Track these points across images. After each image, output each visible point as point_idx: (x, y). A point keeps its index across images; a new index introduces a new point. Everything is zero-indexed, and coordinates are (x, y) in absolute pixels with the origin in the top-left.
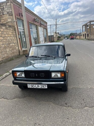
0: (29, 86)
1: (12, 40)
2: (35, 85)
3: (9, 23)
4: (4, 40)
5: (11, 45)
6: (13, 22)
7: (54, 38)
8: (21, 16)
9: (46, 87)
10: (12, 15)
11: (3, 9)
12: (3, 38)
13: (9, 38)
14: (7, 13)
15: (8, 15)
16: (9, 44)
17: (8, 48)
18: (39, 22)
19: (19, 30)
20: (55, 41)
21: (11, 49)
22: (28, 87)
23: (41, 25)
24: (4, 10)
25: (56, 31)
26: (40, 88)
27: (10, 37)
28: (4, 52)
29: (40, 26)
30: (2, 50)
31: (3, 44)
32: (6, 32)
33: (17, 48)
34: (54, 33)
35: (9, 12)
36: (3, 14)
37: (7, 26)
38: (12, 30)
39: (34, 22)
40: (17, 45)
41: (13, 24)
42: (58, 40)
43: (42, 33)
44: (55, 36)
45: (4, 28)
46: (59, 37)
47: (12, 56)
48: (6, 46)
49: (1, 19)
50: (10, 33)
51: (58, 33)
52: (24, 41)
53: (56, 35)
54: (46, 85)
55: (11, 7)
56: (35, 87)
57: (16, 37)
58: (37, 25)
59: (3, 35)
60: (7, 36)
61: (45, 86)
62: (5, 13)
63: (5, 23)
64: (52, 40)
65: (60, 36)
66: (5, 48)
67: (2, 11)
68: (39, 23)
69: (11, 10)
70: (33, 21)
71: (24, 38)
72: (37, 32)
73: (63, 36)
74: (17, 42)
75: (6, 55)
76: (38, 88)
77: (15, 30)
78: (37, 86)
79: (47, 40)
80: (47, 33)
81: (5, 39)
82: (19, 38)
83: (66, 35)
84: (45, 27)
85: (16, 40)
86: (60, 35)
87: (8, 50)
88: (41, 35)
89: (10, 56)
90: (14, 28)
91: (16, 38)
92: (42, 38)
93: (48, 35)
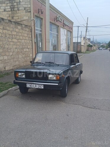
0: (28, 85)
1: (26, 43)
2: (33, 85)
3: (24, 22)
4: (18, 44)
5: (25, 50)
6: (30, 21)
7: (82, 46)
8: (40, 13)
9: (43, 88)
10: (30, 12)
11: (18, 4)
12: (17, 41)
13: (23, 41)
14: (24, 9)
15: (24, 11)
16: (23, 49)
17: (21, 54)
18: (62, 21)
19: (36, 31)
20: (82, 51)
21: (24, 56)
22: (27, 87)
23: (64, 25)
24: (20, 4)
25: (86, 35)
26: (37, 88)
27: (25, 39)
28: (17, 58)
29: (63, 27)
30: (15, 56)
31: (16, 48)
32: (21, 33)
33: (31, 55)
34: (82, 39)
35: (27, 8)
36: (18, 9)
37: (24, 26)
38: (28, 31)
39: (56, 21)
40: (31, 52)
41: (30, 23)
42: (88, 50)
43: (65, 37)
44: (82, 44)
45: (19, 27)
46: (89, 46)
47: (24, 65)
48: (19, 50)
49: (15, 15)
50: (26, 35)
51: (89, 39)
52: (40, 46)
53: (85, 42)
54: (43, 85)
55: (30, 2)
56: (33, 87)
57: (32, 40)
58: (58, 26)
59: (18, 37)
60: (21, 38)
61: (41, 87)
62: (20, 9)
63: (18, 21)
64: (79, 49)
65: (91, 44)
66: (18, 53)
67: (17, 5)
68: (62, 23)
69: (29, 6)
70: (54, 20)
71: (40, 43)
72: (57, 35)
73: (96, 45)
74: (31, 47)
75: (17, 63)
76: (36, 87)
77: (31, 32)
78: (34, 86)
79: (70, 49)
80: (71, 39)
81: (19, 42)
82: (35, 43)
83: (102, 44)
84: (69, 30)
85: (31, 44)
86: (91, 42)
87: (20, 56)
88: (63, 40)
89: (22, 64)
90: (31, 28)
91: (31, 42)
92: (64, 44)
93: (73, 42)
